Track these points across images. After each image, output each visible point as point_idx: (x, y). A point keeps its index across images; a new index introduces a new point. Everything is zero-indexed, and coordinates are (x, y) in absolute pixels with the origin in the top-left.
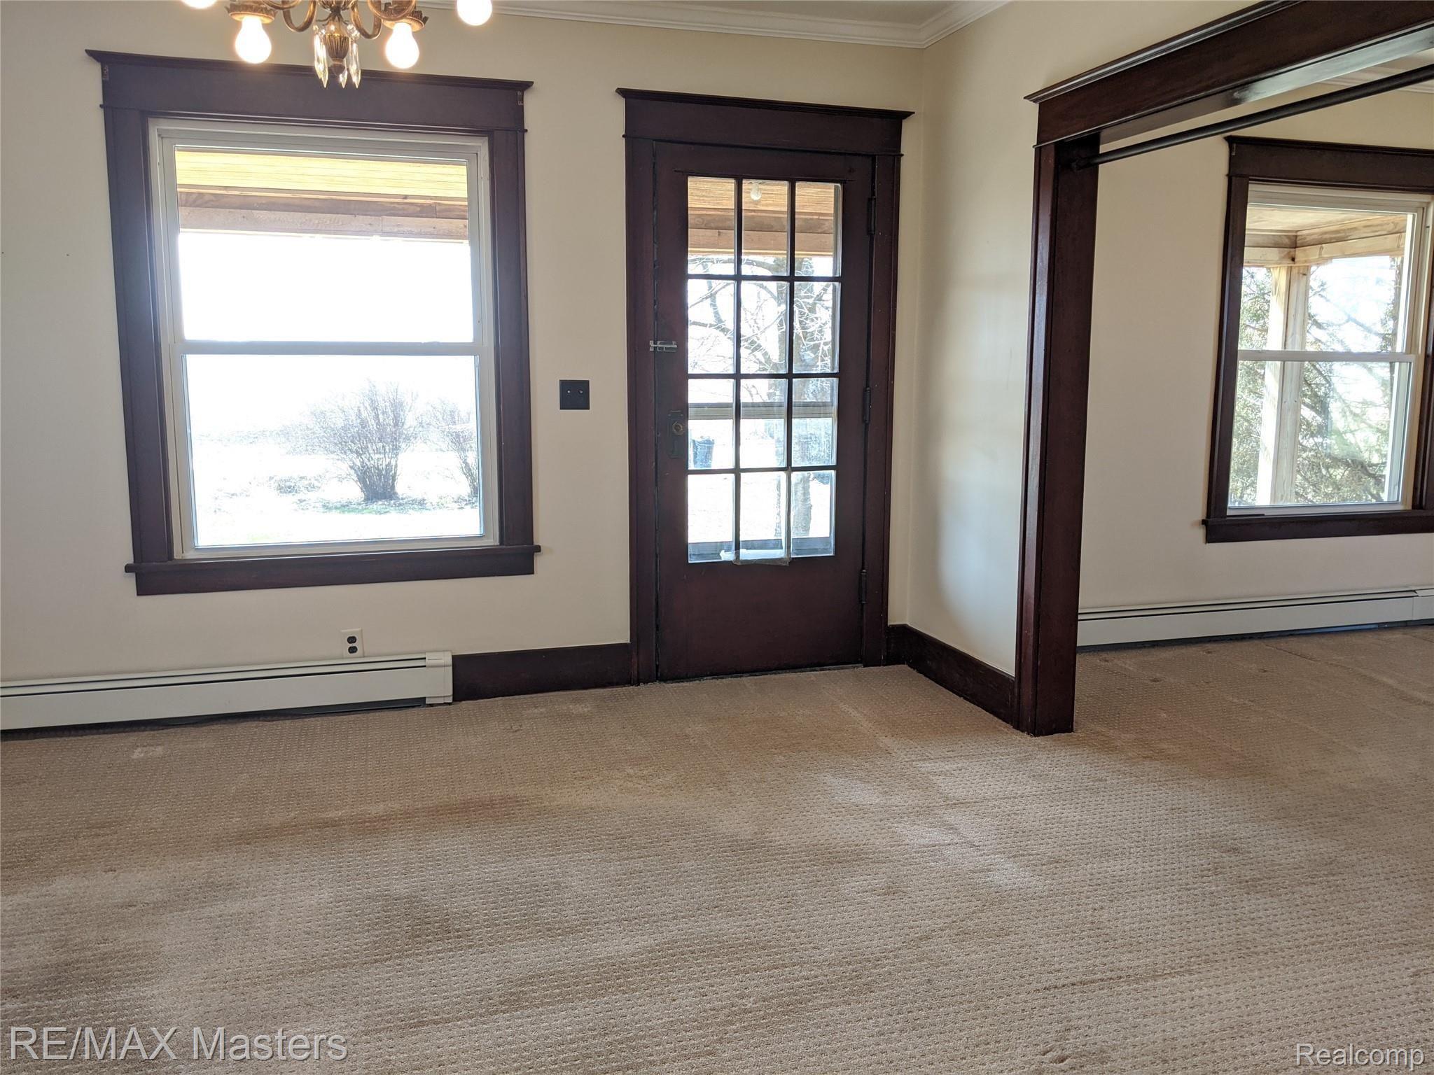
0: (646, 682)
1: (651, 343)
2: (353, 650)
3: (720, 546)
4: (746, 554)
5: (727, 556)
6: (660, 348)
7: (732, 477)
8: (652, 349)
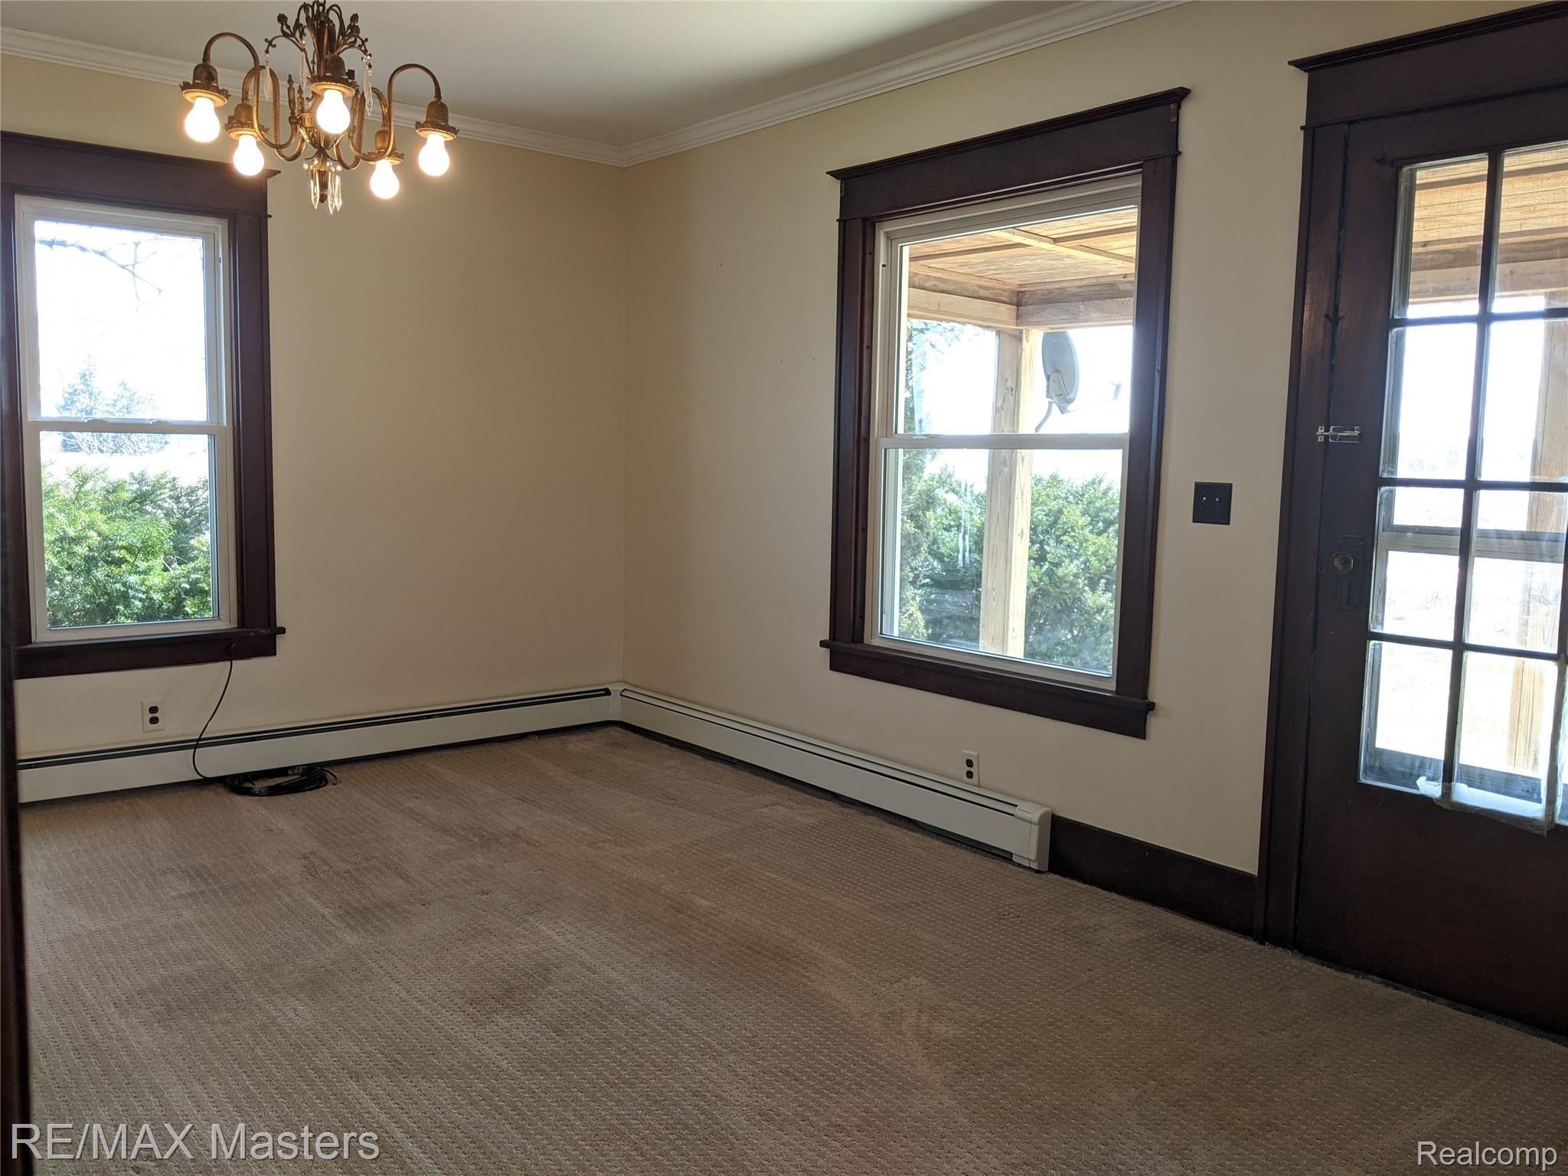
0: (1276, 943)
1: (1321, 431)
2: (970, 775)
3: (1416, 766)
4: (1466, 794)
5: (1429, 787)
6: (1334, 437)
7: (1448, 654)
8: (1321, 439)
